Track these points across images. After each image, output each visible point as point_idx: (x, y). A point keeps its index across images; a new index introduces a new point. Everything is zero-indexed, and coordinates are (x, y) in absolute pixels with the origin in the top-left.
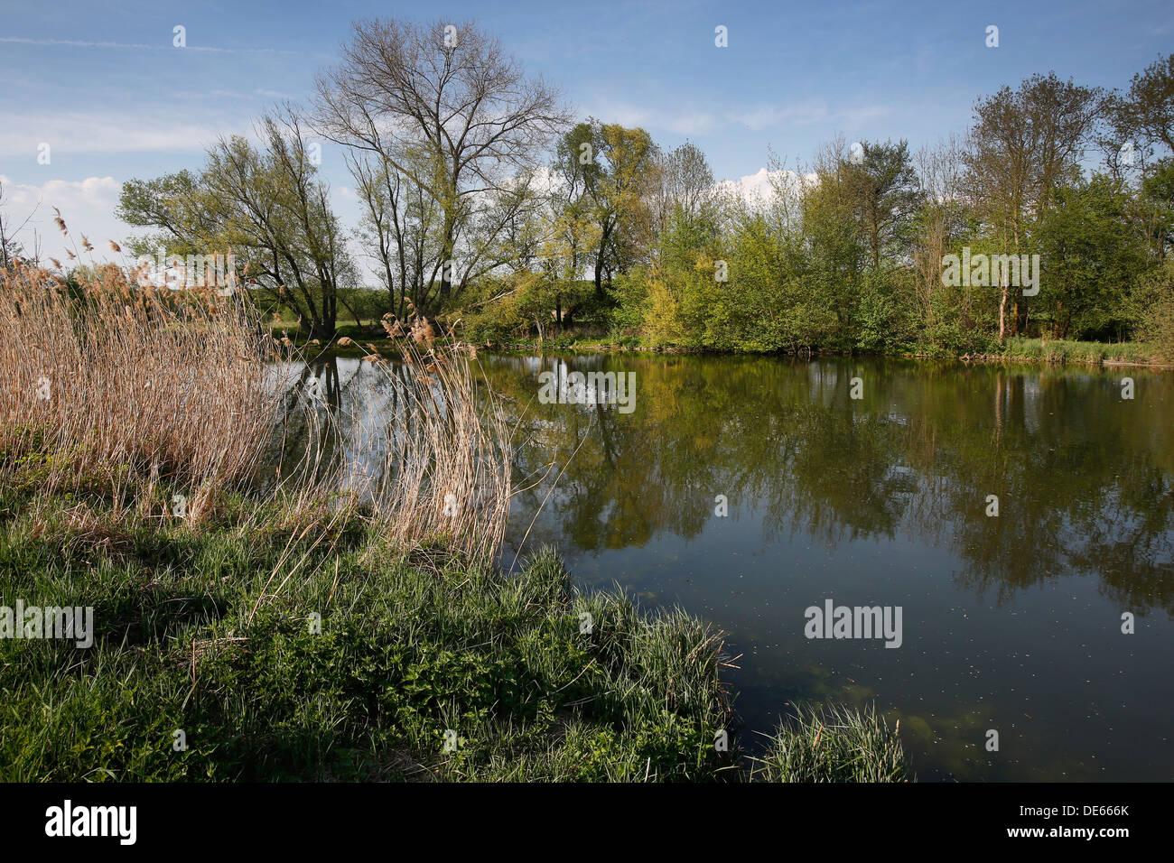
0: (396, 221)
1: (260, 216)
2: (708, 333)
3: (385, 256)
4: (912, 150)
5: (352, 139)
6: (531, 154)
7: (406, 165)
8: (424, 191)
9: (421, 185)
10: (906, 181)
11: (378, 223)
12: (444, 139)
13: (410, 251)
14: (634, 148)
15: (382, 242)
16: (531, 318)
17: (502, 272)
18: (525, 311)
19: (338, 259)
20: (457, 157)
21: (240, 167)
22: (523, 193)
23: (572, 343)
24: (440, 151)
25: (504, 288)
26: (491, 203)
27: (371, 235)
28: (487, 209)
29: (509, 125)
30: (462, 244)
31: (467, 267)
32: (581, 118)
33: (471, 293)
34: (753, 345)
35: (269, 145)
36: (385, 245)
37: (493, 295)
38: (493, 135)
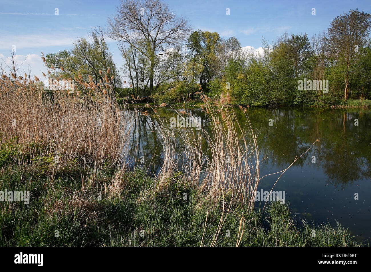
0: (135, 65)
1: (91, 64)
2: (243, 100)
3: (131, 77)
4: (309, 37)
5: (120, 39)
6: (179, 42)
7: (137, 46)
9: (143, 53)
10: (307, 47)
11: (129, 66)
12: (150, 38)
13: (139, 75)
14: (214, 38)
15: (130, 72)
16: (181, 96)
17: (170, 81)
18: (180, 94)
19: (116, 78)
20: (154, 44)
21: (84, 48)
22: (176, 55)
23: (195, 104)
24: (149, 41)
25: (171, 87)
26: (166, 58)
27: (127, 70)
28: (165, 60)
29: (171, 32)
30: (157, 72)
31: (158, 80)
32: (195, 30)
33: (160, 88)
35: (93, 41)
36: (131, 73)
37: (168, 89)
38: (166, 36)
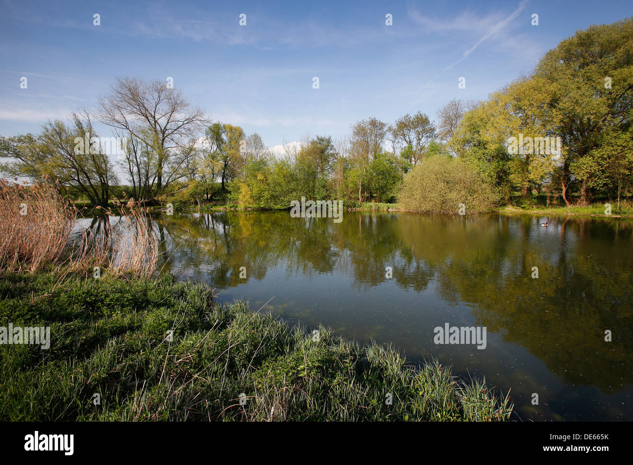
0: (136, 158)
1: (70, 155)
2: (262, 203)
3: (132, 173)
4: (333, 139)
5: (116, 124)
6: (194, 134)
7: (141, 136)
8: (149, 147)
9: (147, 144)
10: (331, 149)
11: (128, 159)
12: (158, 127)
13: (143, 171)
14: (237, 134)
15: (130, 167)
16: (195, 198)
17: (183, 180)
18: (192, 195)
19: (109, 174)
20: (164, 133)
21: (59, 134)
22: (191, 149)
23: (211, 208)
24: (156, 131)
25: (184, 186)
26: (178, 152)
27: (125, 164)
28: (176, 155)
29: (186, 122)
30: (166, 168)
31: (168, 178)
32: (215, 122)
33: (169, 188)
34: (279, 206)
35: (75, 125)
36: (132, 168)
37: (179, 189)
38: (179, 126)
